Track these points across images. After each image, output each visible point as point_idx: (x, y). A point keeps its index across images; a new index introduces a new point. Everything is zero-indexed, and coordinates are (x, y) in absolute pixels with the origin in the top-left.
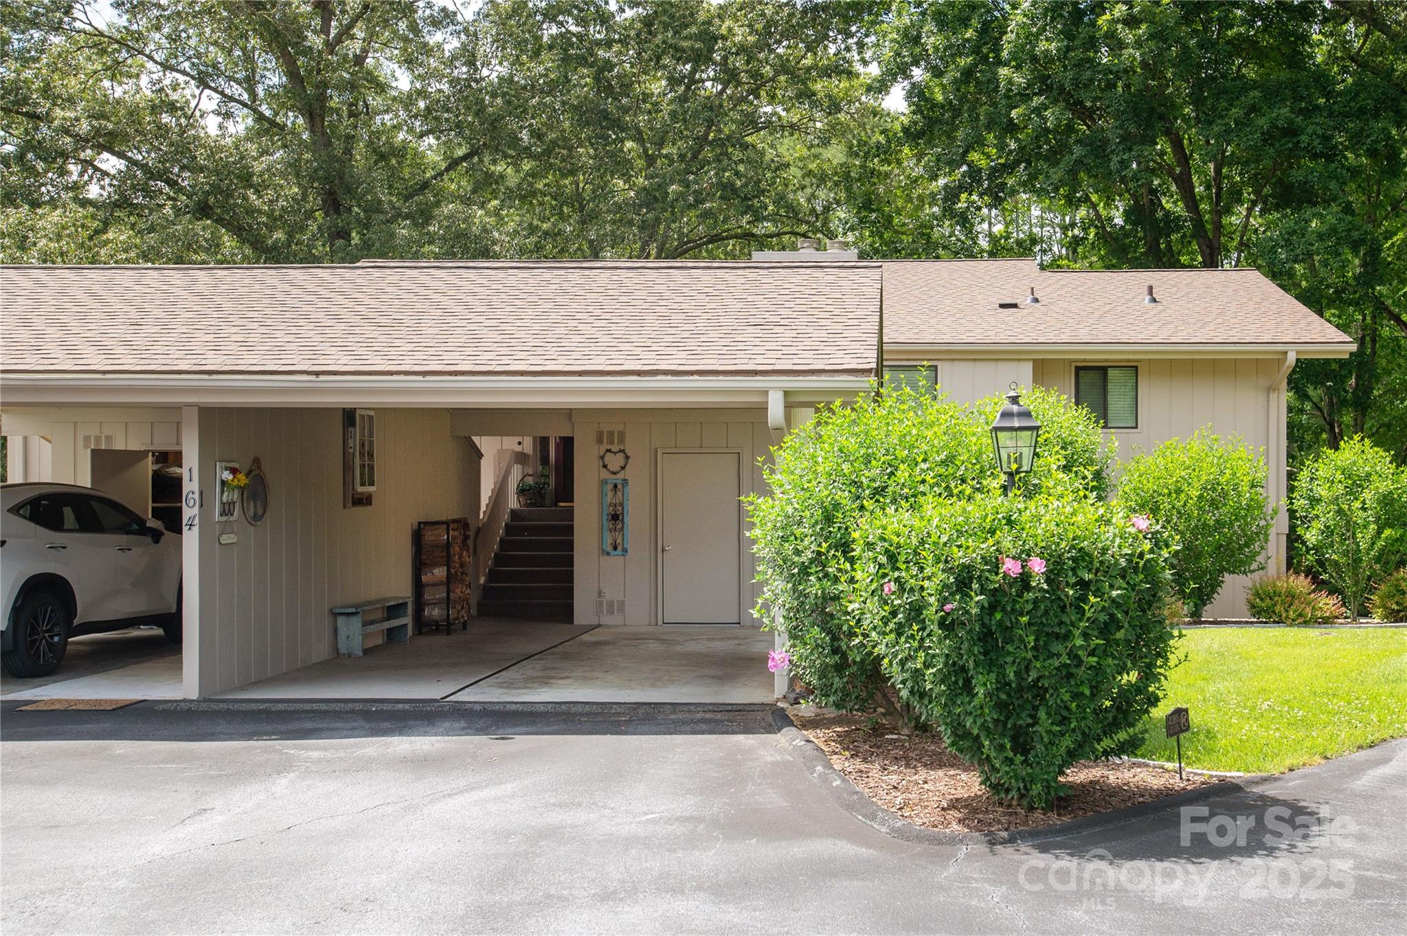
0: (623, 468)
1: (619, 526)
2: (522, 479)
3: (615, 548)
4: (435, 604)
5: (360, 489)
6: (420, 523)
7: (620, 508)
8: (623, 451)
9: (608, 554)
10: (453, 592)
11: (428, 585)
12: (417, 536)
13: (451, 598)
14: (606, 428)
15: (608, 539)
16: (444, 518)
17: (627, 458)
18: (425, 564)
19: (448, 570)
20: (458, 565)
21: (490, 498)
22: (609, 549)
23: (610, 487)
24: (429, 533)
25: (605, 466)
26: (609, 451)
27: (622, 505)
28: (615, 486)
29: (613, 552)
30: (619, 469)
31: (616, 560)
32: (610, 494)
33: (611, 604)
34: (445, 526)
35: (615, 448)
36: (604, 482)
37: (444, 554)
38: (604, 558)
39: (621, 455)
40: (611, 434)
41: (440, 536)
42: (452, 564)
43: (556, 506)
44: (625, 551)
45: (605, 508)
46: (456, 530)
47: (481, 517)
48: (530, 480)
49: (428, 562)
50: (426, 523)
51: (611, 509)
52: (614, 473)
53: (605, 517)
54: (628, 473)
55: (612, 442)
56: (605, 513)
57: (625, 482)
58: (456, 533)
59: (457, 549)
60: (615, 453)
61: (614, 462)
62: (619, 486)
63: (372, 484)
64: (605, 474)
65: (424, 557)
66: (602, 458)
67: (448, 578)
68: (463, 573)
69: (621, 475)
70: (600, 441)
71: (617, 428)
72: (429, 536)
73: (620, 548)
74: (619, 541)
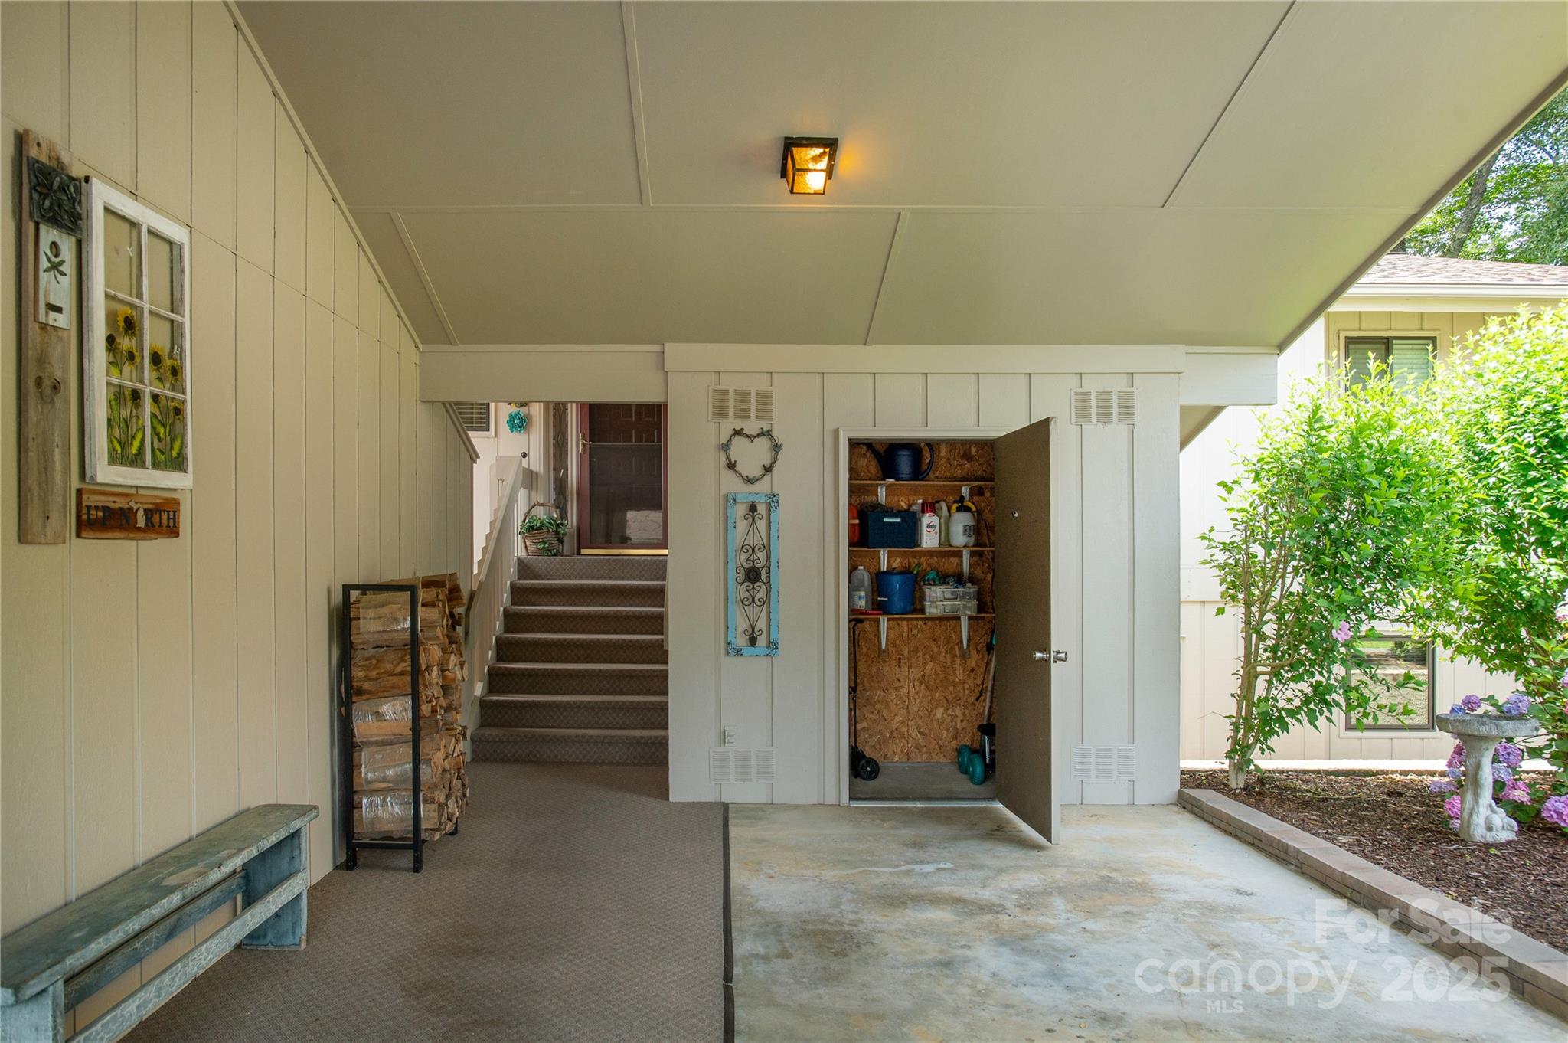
0: (768, 470)
1: (761, 594)
2: (528, 512)
3: (753, 641)
4: (388, 790)
5: (108, 474)
6: (347, 589)
7: (762, 556)
8: (765, 434)
9: (738, 652)
10: (428, 762)
11: (369, 744)
12: (342, 621)
13: (423, 778)
14: (731, 384)
15: (740, 623)
16: (404, 575)
17: (776, 448)
18: (360, 692)
19: (416, 708)
20: (437, 691)
21: (488, 536)
22: (741, 641)
23: (741, 510)
24: (371, 613)
25: (731, 466)
26: (738, 432)
27: (767, 548)
28: (753, 508)
29: (748, 650)
30: (759, 472)
31: (752, 666)
32: (742, 526)
33: (744, 762)
34: (406, 596)
35: (751, 427)
36: (730, 500)
37: (406, 666)
38: (731, 662)
39: (763, 443)
40: (743, 396)
41: (396, 620)
42: (425, 693)
43: (579, 553)
44: (773, 646)
45: (731, 555)
46: (433, 605)
47: (475, 571)
48: (540, 513)
49: (366, 686)
50: (364, 589)
51: (744, 556)
52: (750, 481)
53: (732, 575)
54: (778, 481)
55: (744, 414)
56: (732, 566)
57: (773, 499)
58: (433, 614)
59: (436, 652)
60: (752, 438)
61: (751, 456)
62: (762, 509)
63: (178, 463)
64: (731, 483)
65: (358, 674)
66: (725, 447)
67: (416, 729)
68: (449, 709)
69: (763, 487)
70: (720, 412)
71: (755, 385)
72: (369, 625)
73: (762, 641)
74: (761, 625)
